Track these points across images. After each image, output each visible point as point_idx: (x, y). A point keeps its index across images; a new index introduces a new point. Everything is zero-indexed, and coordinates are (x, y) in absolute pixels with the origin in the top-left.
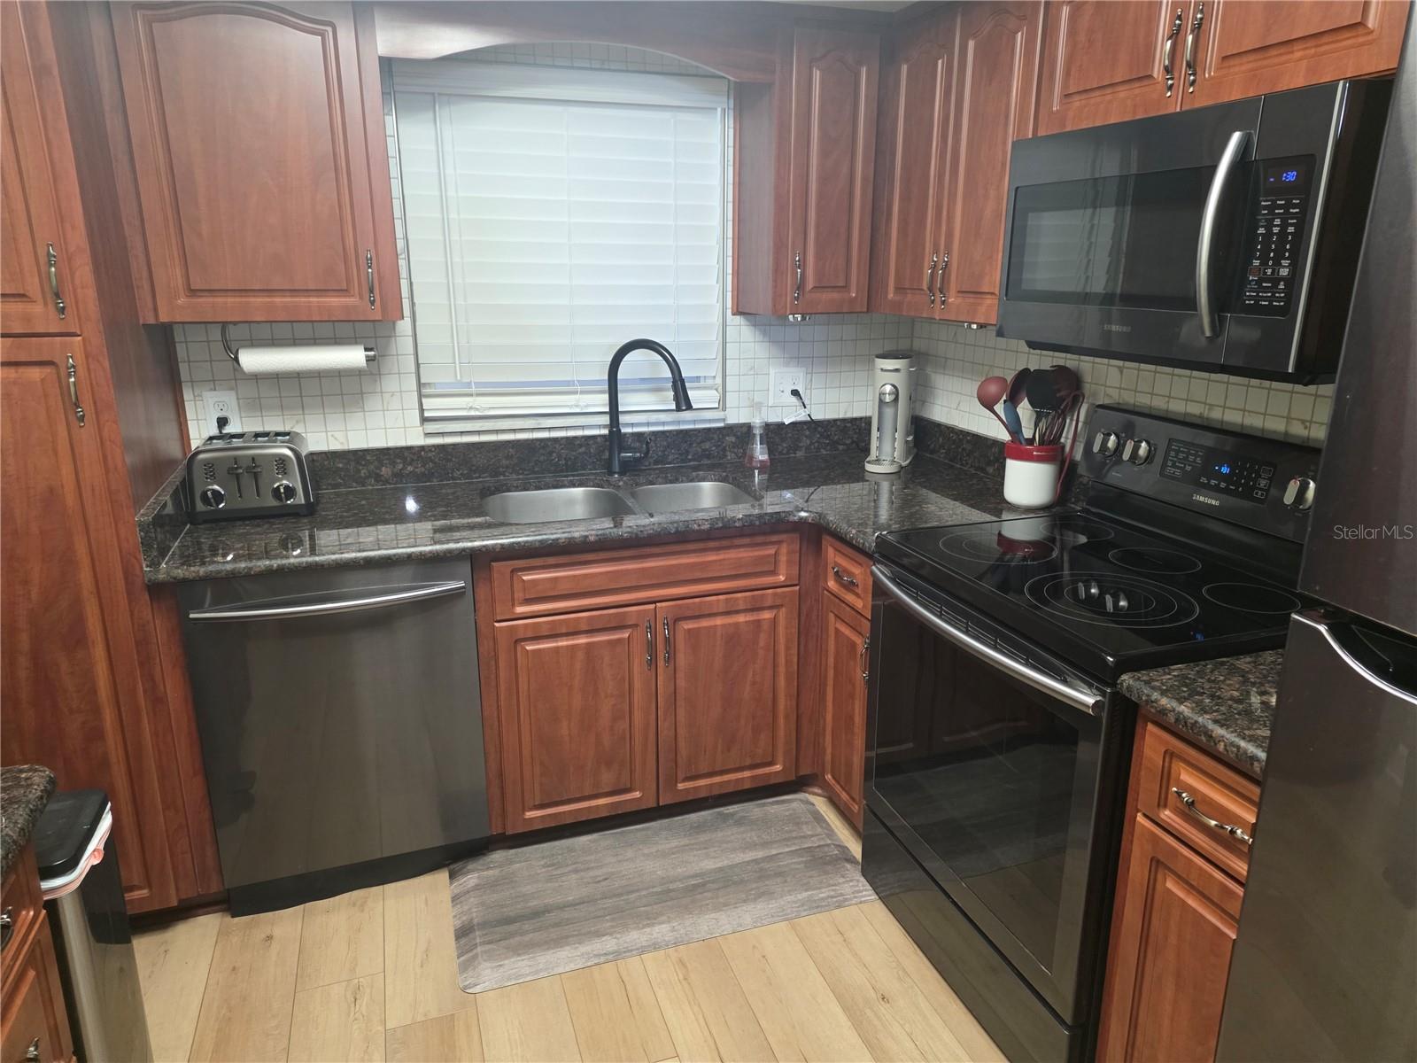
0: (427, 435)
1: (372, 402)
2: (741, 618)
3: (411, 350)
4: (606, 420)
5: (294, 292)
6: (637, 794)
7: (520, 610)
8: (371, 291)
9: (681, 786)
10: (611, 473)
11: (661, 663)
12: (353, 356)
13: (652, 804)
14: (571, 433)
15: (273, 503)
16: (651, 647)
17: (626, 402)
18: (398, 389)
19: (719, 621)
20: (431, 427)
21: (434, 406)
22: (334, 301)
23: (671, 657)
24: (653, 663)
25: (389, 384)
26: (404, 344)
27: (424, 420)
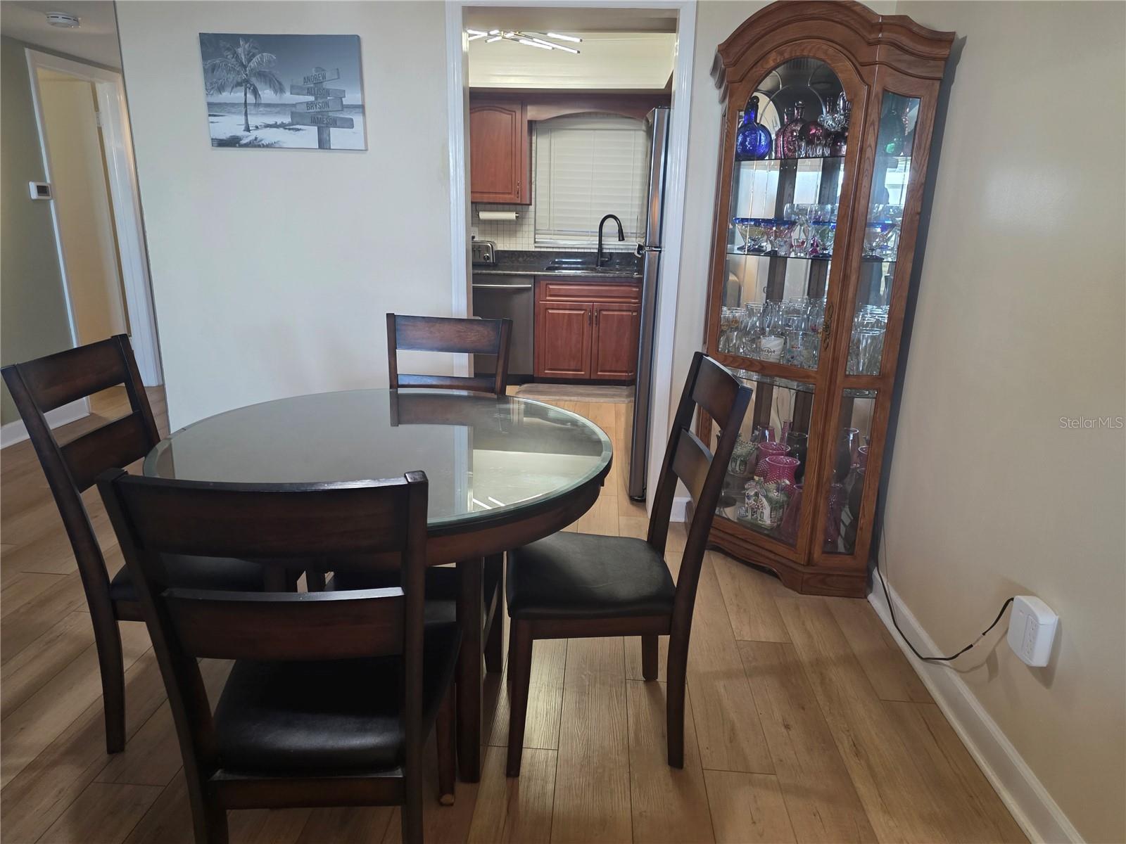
0: (536, 247)
1: (519, 234)
2: (624, 313)
3: (533, 217)
4: (597, 246)
5: (496, 193)
6: (583, 373)
7: (548, 298)
8: (518, 193)
9: (599, 373)
10: (597, 266)
11: (594, 325)
12: (512, 216)
13: (587, 377)
14: (586, 251)
15: (483, 261)
16: (591, 318)
17: (605, 241)
18: (528, 229)
19: (616, 313)
20: (536, 245)
21: (540, 238)
22: (507, 196)
23: (598, 323)
24: (591, 324)
25: (525, 228)
26: (531, 214)
27: (535, 242)
